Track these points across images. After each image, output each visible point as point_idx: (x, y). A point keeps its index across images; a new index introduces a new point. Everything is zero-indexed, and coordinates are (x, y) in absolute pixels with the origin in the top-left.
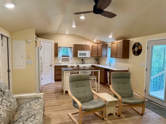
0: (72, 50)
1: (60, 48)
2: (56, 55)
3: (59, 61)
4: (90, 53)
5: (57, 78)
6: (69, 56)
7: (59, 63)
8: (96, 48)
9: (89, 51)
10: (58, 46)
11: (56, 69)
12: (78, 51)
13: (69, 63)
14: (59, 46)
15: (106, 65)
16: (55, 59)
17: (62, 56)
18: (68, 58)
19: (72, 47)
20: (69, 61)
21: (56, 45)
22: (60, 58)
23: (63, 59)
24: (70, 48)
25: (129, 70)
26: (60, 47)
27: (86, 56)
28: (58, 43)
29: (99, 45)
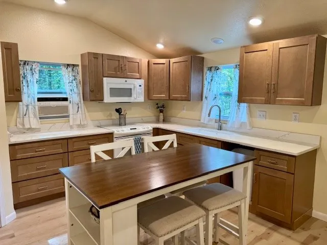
0: (80, 77)
1: (28, 67)
2: (14, 95)
3: (26, 119)
4: (143, 86)
5: (23, 197)
6: (65, 99)
7: (27, 126)
8: (163, 70)
9: (142, 82)
10: (20, 58)
11: (19, 156)
12: (105, 79)
13: (71, 123)
14: (22, 57)
15: (204, 126)
16: (9, 113)
17: (40, 100)
18: (67, 107)
19: (78, 65)
20: (68, 116)
21: (10, 50)
22: (30, 107)
23: (42, 109)
24: (70, 69)
25: (322, 147)
26: (25, 63)
27: (131, 100)
28: (16, 45)
29: (172, 60)
